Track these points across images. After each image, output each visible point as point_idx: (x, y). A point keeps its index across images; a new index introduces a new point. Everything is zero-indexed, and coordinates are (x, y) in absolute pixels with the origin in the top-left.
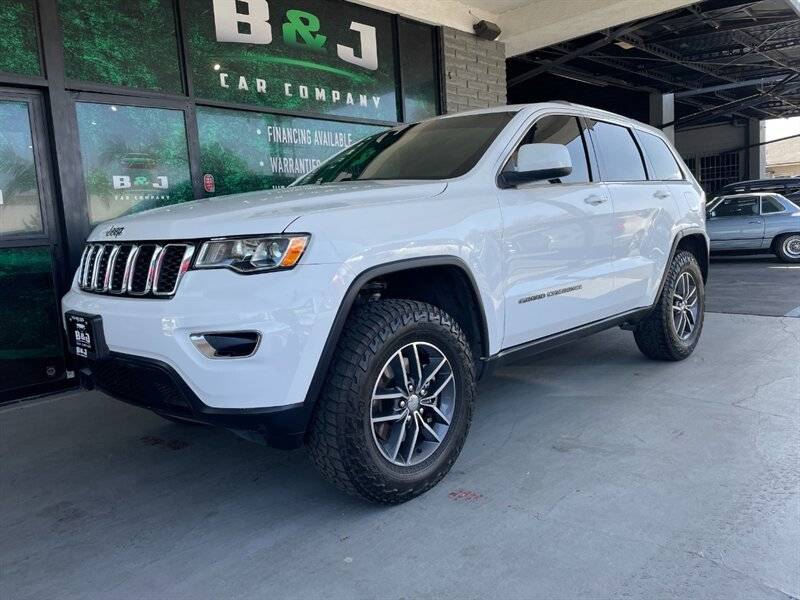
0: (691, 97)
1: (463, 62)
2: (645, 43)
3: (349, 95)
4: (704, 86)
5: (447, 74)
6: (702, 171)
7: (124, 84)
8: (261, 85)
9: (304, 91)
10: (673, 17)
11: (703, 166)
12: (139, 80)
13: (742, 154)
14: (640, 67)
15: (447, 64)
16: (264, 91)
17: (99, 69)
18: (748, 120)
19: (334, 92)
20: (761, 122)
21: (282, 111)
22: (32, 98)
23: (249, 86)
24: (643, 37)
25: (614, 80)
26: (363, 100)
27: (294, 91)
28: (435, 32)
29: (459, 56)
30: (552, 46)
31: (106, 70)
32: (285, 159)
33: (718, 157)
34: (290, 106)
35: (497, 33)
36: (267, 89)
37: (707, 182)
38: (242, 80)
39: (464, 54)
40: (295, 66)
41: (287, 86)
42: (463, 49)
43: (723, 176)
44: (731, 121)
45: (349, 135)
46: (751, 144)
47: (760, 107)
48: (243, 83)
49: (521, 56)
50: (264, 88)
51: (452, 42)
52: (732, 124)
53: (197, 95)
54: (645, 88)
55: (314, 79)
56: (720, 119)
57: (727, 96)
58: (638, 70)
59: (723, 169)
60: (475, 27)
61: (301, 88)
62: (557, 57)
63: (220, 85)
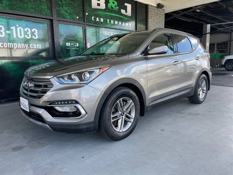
0: (215, 25)
1: (153, 14)
2: (204, 10)
3: (123, 23)
4: (220, 23)
5: (149, 17)
6: (217, 47)
7: (70, 19)
8: (102, 20)
13: (229, 43)
14: (202, 16)
15: (149, 15)
17: (64, 15)
18: (231, 33)
19: (120, 22)
21: (107, 27)
22: (48, 22)
23: (99, 20)
24: (203, 8)
25: (193, 20)
26: (127, 24)
27: (110, 21)
28: (146, 6)
30: (178, 10)
31: (66, 15)
33: (222, 43)
34: (109, 26)
35: (163, 7)
37: (218, 50)
38: (98, 18)
39: (154, 12)
43: (223, 49)
44: (226, 33)
46: (232, 40)
49: (169, 13)
50: (103, 20)
51: (151, 9)
52: (227, 34)
53: (87, 22)
54: (202, 23)
55: (115, 18)
56: (224, 32)
57: (226, 26)
58: (201, 18)
59: (223, 47)
60: (157, 5)
61: (112, 21)
62: (179, 13)
63: (92, 20)
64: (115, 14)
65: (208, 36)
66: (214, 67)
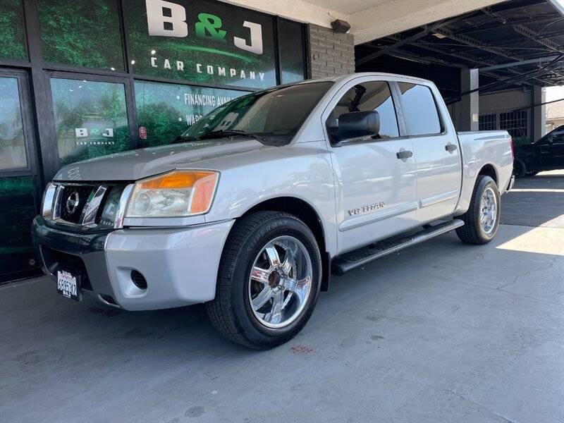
0: (490, 71)
1: (323, 48)
2: (454, 34)
3: (243, 72)
4: (500, 63)
5: (312, 56)
6: (501, 123)
7: (84, 65)
8: (180, 65)
9: (210, 69)
10: (472, 16)
11: (501, 119)
12: (95, 63)
13: (529, 111)
14: (453, 50)
15: (312, 50)
16: (182, 69)
17: (67, 55)
18: (533, 87)
19: (231, 70)
20: (542, 89)
21: (195, 83)
22: (21, 75)
23: (171, 66)
24: (451, 30)
25: (435, 60)
26: (252, 75)
27: (203, 69)
28: (304, 28)
29: (321, 45)
30: (389, 36)
31: (72, 56)
32: (197, 116)
33: (512, 113)
34: (201, 80)
35: (348, 28)
36: (184, 68)
38: (167, 61)
39: (324, 43)
40: (205, 52)
41: (198, 66)
42: (323, 39)
43: (516, 126)
44: (521, 88)
46: (536, 104)
47: (540, 78)
48: (167, 64)
49: (367, 43)
50: (182, 66)
51: (316, 34)
52: (522, 90)
53: (135, 72)
54: (456, 65)
55: (217, 61)
56: (513, 87)
57: (517, 70)
58: (450, 53)
59: (516, 122)
60: (332, 24)
61: (208, 67)
62: (392, 44)
63: (151, 65)
64: (216, 48)
65: (474, 98)
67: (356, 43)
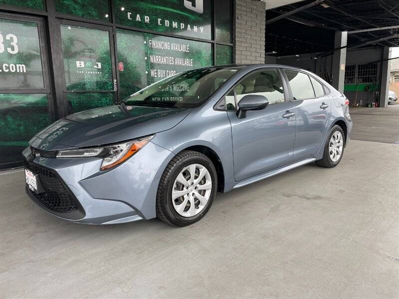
0: (356, 34)
1: (245, 11)
2: (335, 5)
3: (189, 26)
5: (237, 16)
6: (359, 72)
7: (83, 16)
8: (147, 19)
9: (167, 22)
11: (359, 69)
12: (89, 14)
13: (379, 64)
14: (331, 17)
15: (237, 12)
16: (148, 22)
17: (71, 8)
18: (383, 46)
19: (181, 24)
20: (390, 48)
21: (155, 33)
22: (39, 21)
23: (141, 19)
24: (334, 2)
25: (318, 24)
26: (195, 28)
27: (163, 22)
29: (243, 8)
31: (75, 9)
32: (157, 56)
33: (367, 65)
34: (161, 30)
36: (150, 21)
37: (361, 78)
38: (138, 16)
39: (245, 7)
40: (164, 10)
41: (159, 20)
42: (245, 4)
43: (369, 75)
45: (188, 46)
46: (384, 59)
47: (390, 40)
48: (138, 18)
49: (273, 9)
50: (148, 20)
51: (240, 1)
52: (375, 48)
53: (117, 22)
54: (333, 29)
55: (172, 17)
56: (370, 46)
57: (374, 34)
58: (330, 19)
59: (369, 71)
61: (166, 21)
62: (291, 10)
63: (127, 19)
64: (172, 8)
65: (343, 52)
66: (353, 106)
67: (267, 8)
